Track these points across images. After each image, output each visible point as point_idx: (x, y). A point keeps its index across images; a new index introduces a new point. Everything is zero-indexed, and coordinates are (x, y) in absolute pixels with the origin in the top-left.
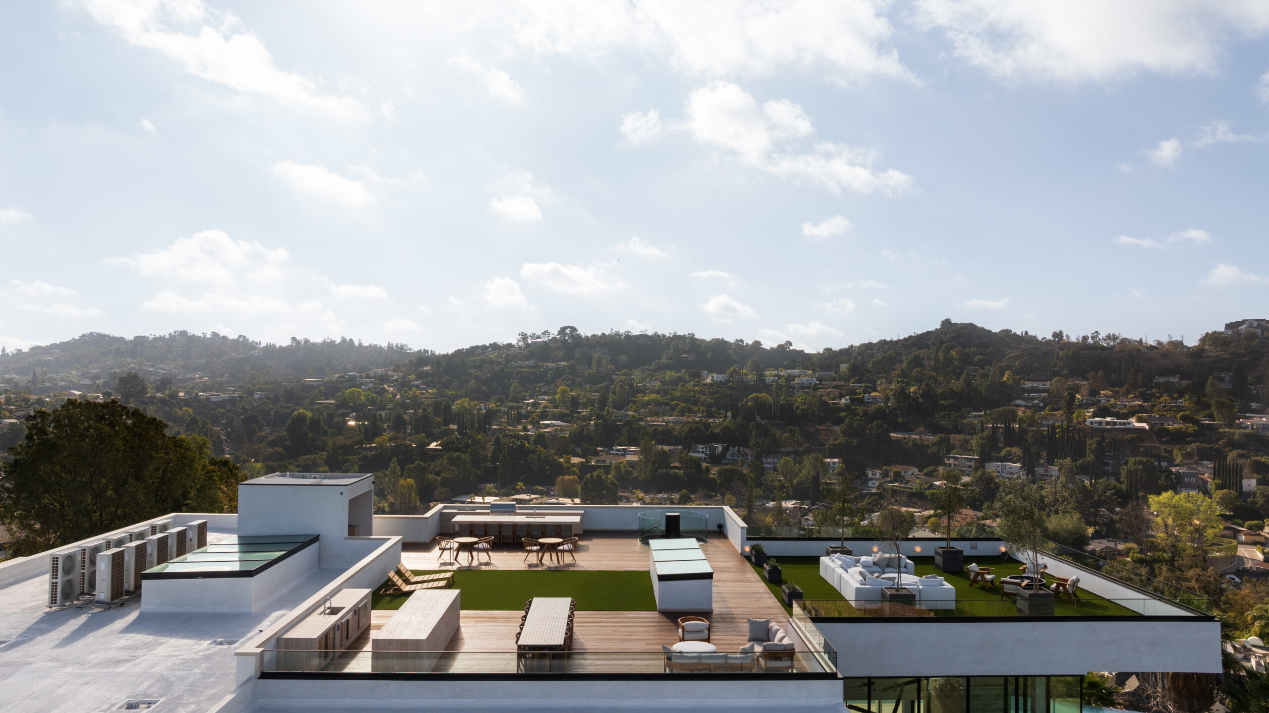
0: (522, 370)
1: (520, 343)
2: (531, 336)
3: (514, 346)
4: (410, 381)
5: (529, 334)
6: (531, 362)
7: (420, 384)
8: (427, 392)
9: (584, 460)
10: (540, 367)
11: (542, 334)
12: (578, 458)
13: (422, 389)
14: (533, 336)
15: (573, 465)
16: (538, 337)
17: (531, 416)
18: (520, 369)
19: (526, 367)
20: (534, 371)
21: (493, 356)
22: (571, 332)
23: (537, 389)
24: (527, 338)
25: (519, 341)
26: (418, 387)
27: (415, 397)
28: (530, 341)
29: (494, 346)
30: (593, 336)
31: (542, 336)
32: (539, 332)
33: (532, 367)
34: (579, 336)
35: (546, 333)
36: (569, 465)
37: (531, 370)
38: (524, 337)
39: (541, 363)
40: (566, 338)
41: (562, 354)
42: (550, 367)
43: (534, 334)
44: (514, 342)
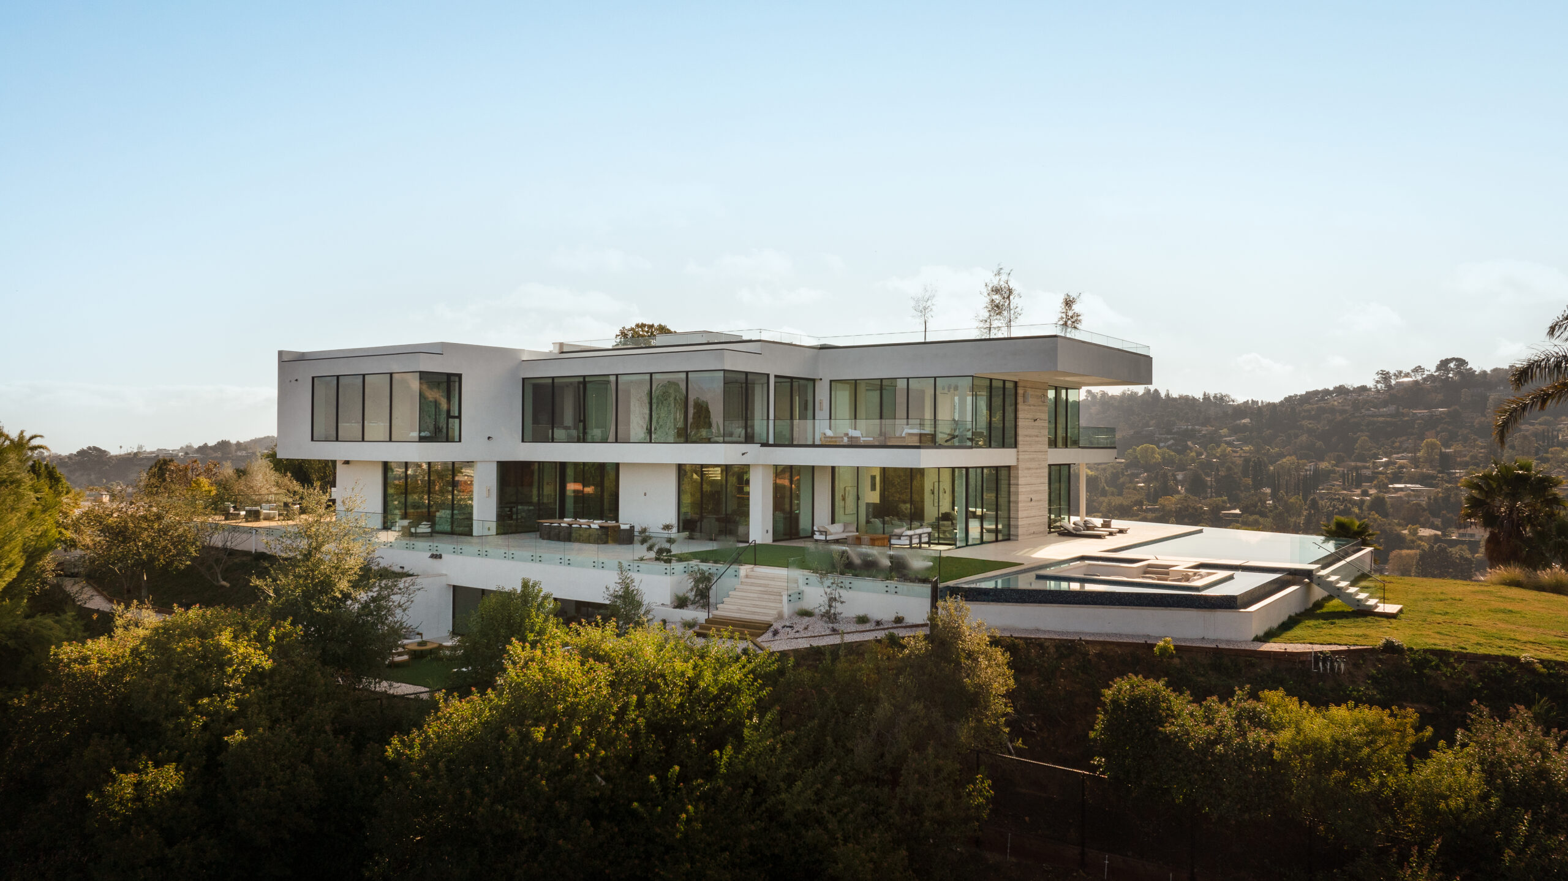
0: (1375, 419)
1: (1379, 386)
2: (1395, 375)
3: (1370, 389)
4: (1221, 436)
5: (1392, 372)
6: (1392, 409)
7: (1234, 441)
8: (1242, 449)
9: (1439, 533)
10: (1403, 415)
11: (1413, 371)
12: (1430, 530)
13: (1235, 446)
14: (1399, 374)
15: (1421, 538)
16: (1407, 375)
17: (1376, 477)
18: (1372, 419)
19: (1382, 416)
20: (1394, 420)
21: (1336, 403)
22: (1458, 366)
23: (1397, 444)
24: (1390, 377)
25: (1377, 382)
26: (1229, 444)
27: (1224, 455)
28: (1393, 382)
29: (1341, 390)
30: (1495, 370)
31: (1413, 374)
32: (1407, 369)
33: (1391, 415)
34: (1471, 372)
35: (1418, 369)
36: (1414, 538)
37: (1388, 419)
38: (1385, 376)
39: (1406, 411)
40: (1451, 375)
41: (1440, 397)
42: (1419, 415)
43: (1400, 372)
44: (1370, 384)
